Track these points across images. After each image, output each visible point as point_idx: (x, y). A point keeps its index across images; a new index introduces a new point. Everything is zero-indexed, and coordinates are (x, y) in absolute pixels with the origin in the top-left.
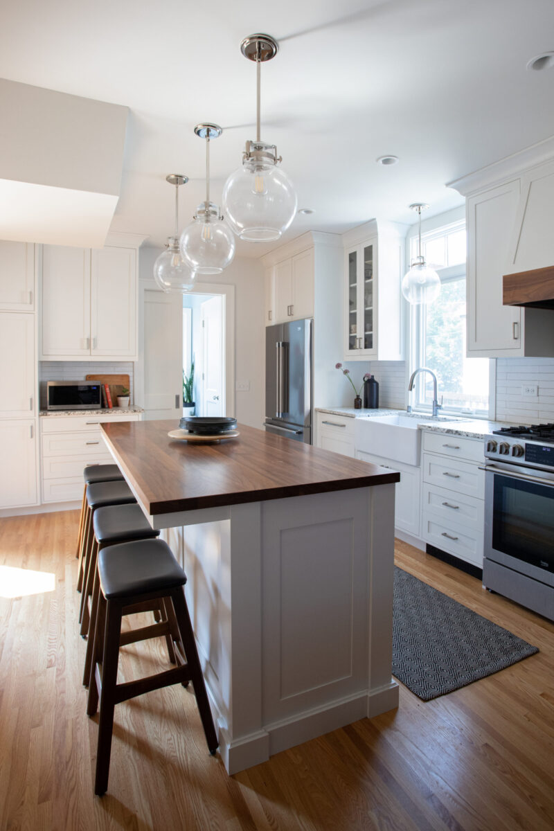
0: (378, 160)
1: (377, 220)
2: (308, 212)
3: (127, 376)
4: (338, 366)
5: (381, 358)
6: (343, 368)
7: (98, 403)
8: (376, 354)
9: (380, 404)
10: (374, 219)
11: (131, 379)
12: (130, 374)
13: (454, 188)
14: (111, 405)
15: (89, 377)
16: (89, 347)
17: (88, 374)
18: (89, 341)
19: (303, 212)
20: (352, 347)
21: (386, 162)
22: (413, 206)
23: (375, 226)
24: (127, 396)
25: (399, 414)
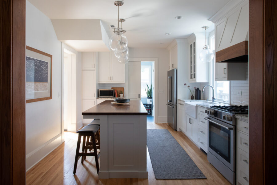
0: (175, 18)
1: (194, 33)
2: (168, 34)
3: (123, 88)
4: (185, 84)
5: (197, 82)
6: (187, 85)
7: (113, 96)
8: (196, 80)
9: (201, 98)
10: (193, 33)
11: (124, 89)
12: (124, 87)
13: (211, 21)
14: (117, 96)
15: (112, 88)
16: (111, 79)
17: (112, 87)
18: (111, 77)
19: (167, 34)
20: (191, 78)
21: (179, 18)
22: (203, 27)
23: (194, 35)
24: (122, 94)
25: (204, 102)
